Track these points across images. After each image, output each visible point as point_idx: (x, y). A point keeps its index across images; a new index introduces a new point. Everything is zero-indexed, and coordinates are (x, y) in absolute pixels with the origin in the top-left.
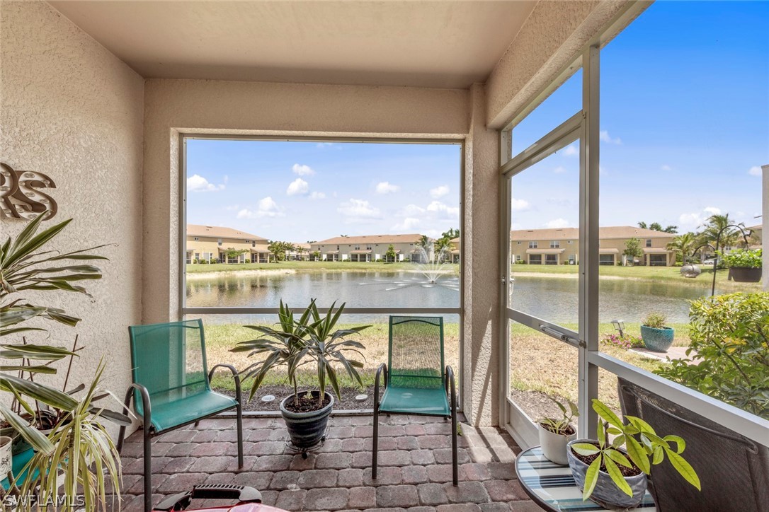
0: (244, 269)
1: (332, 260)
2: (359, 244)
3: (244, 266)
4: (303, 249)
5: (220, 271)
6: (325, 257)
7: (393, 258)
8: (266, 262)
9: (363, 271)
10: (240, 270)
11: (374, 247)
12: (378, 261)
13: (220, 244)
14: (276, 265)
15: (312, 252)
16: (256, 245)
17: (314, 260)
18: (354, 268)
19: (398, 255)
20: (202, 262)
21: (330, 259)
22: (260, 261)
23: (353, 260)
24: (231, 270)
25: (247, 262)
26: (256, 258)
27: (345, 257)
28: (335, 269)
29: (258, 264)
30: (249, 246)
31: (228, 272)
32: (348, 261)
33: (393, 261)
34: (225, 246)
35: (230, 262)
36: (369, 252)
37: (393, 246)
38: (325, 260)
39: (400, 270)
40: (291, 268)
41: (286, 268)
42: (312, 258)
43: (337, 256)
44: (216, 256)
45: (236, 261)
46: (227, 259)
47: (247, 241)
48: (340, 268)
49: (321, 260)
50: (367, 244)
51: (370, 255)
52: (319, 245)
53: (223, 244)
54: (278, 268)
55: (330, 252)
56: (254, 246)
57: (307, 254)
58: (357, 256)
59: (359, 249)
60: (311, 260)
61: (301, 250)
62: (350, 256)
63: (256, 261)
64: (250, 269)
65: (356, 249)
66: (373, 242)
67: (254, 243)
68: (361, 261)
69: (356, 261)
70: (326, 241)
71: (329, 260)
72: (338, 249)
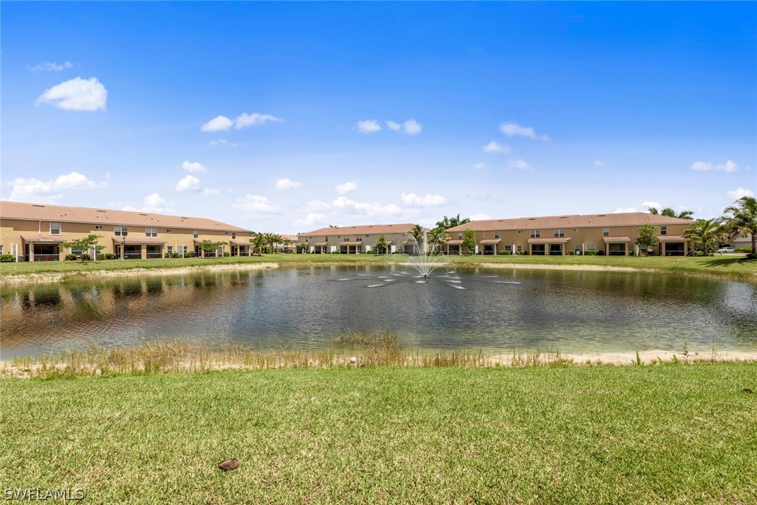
0: (221, 263)
1: (320, 253)
2: (348, 235)
3: (220, 260)
4: (289, 241)
5: (193, 266)
6: (312, 249)
7: (385, 249)
8: (248, 255)
9: (352, 264)
10: (215, 264)
11: (364, 238)
12: (368, 253)
13: (196, 236)
14: (258, 258)
15: (299, 244)
16: (236, 237)
17: (301, 253)
18: (342, 261)
19: (389, 247)
20: (175, 256)
21: (318, 251)
22: (241, 255)
23: (342, 253)
24: (205, 265)
25: (226, 255)
26: (236, 251)
27: (333, 249)
28: (321, 262)
29: (238, 257)
30: (228, 239)
31: (202, 267)
32: (337, 253)
33: (385, 252)
34: (201, 238)
35: (206, 256)
36: (359, 243)
37: (385, 236)
38: (313, 253)
39: (391, 263)
40: (273, 262)
41: (268, 262)
42: (299, 250)
43: (325, 248)
44: (191, 249)
45: (214, 255)
46: (203, 253)
47: (226, 233)
48: (328, 261)
49: (309, 253)
50: (357, 235)
51: (360, 247)
52: (306, 237)
53: (199, 236)
54: (259, 262)
55: (318, 244)
56: (234, 238)
57: (294, 246)
58: (346, 247)
59: (348, 240)
60: (298, 253)
61: (287, 242)
62: (339, 248)
63: (236, 254)
64: (227, 264)
65: (345, 240)
66: (364, 233)
67: (234, 234)
68: (350, 253)
69: (346, 253)
70: (314, 232)
71: (317, 253)
72: (327, 240)
